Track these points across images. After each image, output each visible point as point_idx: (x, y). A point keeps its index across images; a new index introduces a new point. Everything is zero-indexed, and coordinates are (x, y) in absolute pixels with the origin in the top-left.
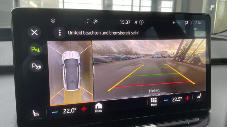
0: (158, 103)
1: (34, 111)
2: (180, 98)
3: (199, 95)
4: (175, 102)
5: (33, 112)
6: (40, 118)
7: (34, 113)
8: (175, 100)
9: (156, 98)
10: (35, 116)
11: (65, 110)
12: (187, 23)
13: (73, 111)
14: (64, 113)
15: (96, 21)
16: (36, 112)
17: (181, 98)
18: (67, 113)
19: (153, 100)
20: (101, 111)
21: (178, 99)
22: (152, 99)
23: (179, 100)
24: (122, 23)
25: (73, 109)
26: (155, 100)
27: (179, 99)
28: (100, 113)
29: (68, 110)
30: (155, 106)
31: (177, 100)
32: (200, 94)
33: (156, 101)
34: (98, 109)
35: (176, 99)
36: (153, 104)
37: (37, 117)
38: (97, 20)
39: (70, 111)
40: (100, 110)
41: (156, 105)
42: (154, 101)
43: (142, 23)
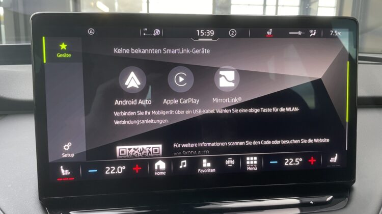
0: (259, 165)
1: (62, 167)
2: (298, 161)
3: (334, 156)
4: (289, 166)
5: (60, 169)
6: (70, 179)
7: (63, 171)
8: (289, 162)
9: (255, 158)
10: (63, 174)
11: (108, 169)
12: (313, 33)
13: (120, 171)
14: (106, 173)
15: (157, 32)
16: (65, 169)
17: (301, 160)
18: (112, 173)
19: (250, 161)
20: (164, 173)
21: (294, 162)
22: (248, 159)
23: (297, 163)
24: (200, 34)
25: (121, 167)
26: (254, 160)
27: (296, 161)
28: (162, 176)
29: (113, 169)
30: (254, 171)
31: (292, 163)
32: (336, 155)
33: (256, 162)
34: (159, 170)
35: (291, 161)
36: (251, 167)
37: (66, 176)
38: (159, 31)
39: (116, 170)
40: (163, 171)
41: (255, 169)
42: (252, 162)
43: (234, 34)
